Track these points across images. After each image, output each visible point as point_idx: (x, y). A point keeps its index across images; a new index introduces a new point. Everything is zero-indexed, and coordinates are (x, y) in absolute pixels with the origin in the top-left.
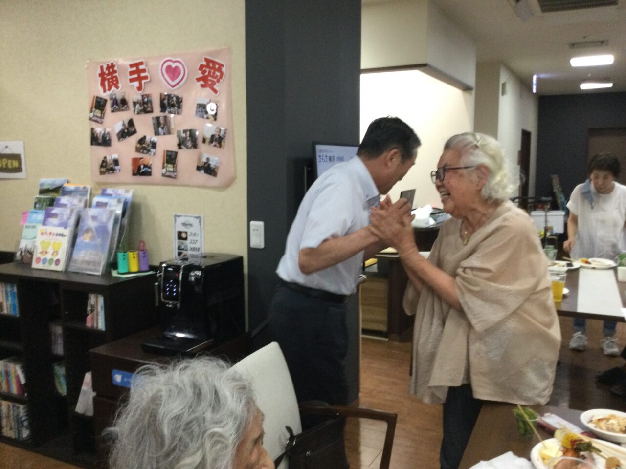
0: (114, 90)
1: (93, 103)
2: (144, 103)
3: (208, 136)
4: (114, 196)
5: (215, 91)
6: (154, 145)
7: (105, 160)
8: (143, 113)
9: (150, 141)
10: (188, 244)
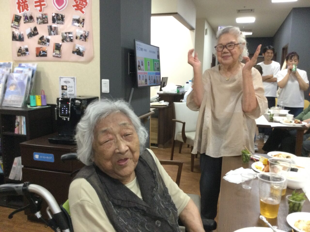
0: (25, 12)
1: (13, 19)
2: (43, 18)
3: (79, 35)
4: (26, 67)
5: (83, 12)
6: (48, 41)
7: (21, 48)
8: (42, 23)
9: (46, 38)
10: (68, 92)
